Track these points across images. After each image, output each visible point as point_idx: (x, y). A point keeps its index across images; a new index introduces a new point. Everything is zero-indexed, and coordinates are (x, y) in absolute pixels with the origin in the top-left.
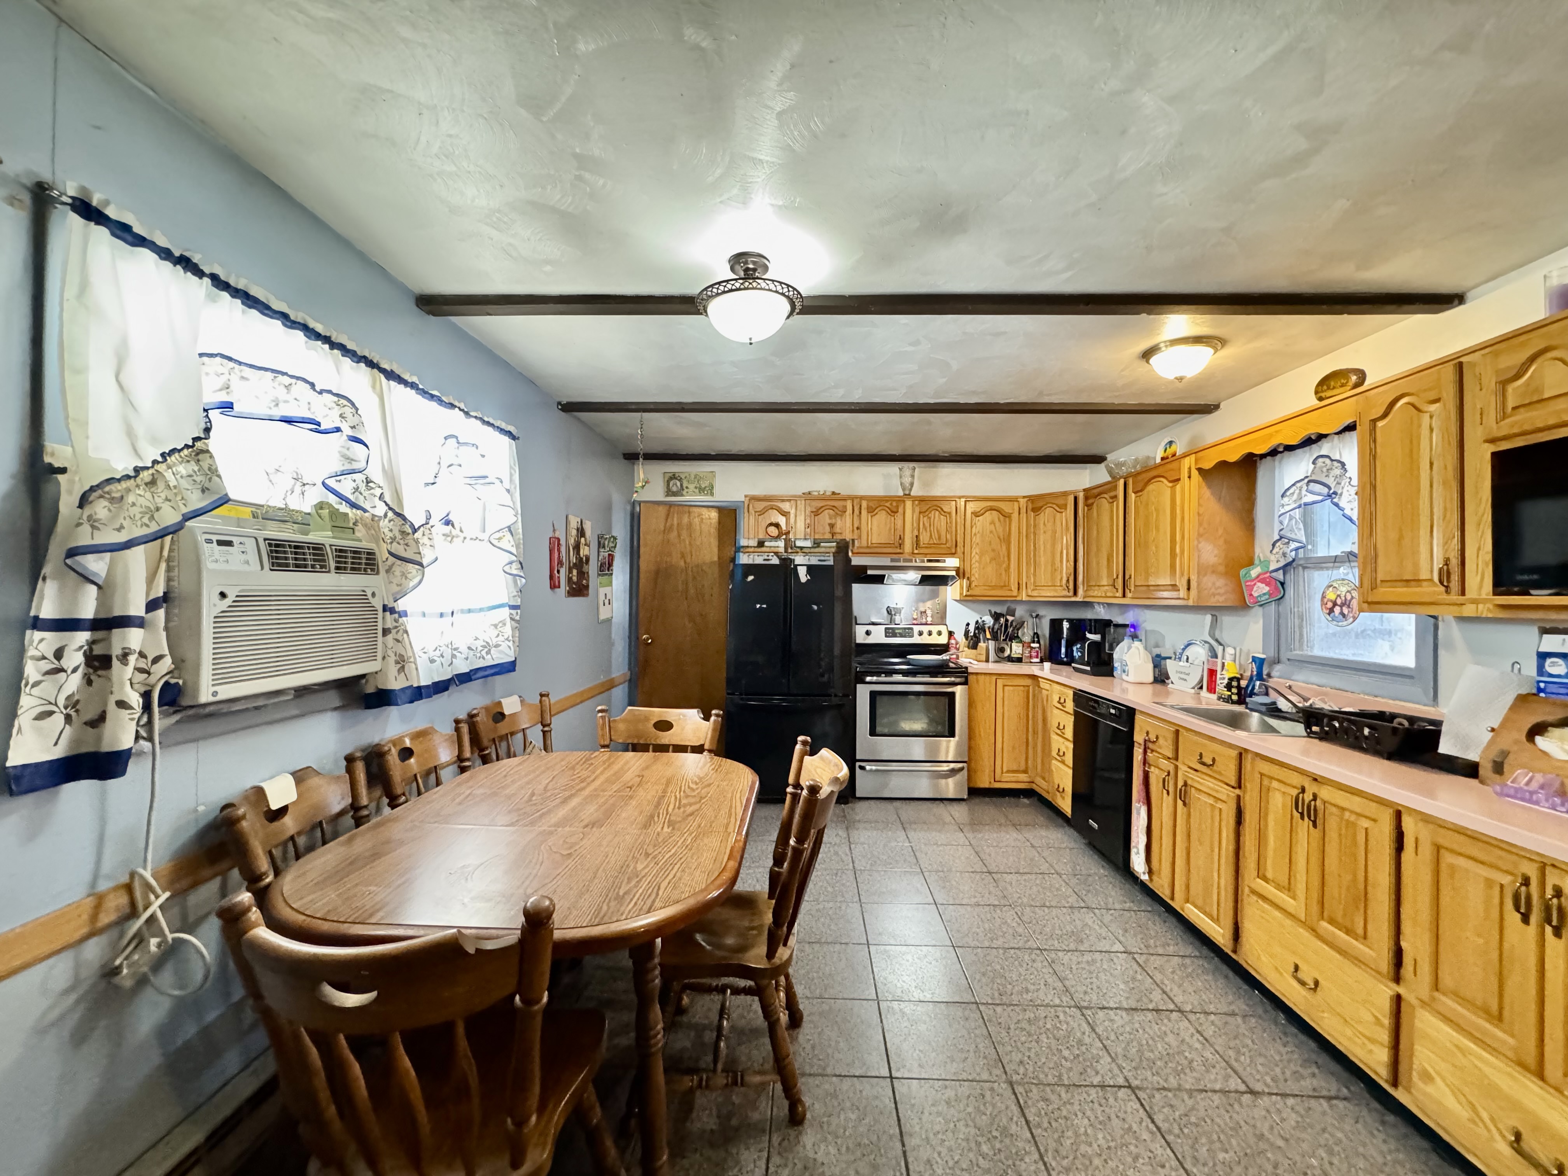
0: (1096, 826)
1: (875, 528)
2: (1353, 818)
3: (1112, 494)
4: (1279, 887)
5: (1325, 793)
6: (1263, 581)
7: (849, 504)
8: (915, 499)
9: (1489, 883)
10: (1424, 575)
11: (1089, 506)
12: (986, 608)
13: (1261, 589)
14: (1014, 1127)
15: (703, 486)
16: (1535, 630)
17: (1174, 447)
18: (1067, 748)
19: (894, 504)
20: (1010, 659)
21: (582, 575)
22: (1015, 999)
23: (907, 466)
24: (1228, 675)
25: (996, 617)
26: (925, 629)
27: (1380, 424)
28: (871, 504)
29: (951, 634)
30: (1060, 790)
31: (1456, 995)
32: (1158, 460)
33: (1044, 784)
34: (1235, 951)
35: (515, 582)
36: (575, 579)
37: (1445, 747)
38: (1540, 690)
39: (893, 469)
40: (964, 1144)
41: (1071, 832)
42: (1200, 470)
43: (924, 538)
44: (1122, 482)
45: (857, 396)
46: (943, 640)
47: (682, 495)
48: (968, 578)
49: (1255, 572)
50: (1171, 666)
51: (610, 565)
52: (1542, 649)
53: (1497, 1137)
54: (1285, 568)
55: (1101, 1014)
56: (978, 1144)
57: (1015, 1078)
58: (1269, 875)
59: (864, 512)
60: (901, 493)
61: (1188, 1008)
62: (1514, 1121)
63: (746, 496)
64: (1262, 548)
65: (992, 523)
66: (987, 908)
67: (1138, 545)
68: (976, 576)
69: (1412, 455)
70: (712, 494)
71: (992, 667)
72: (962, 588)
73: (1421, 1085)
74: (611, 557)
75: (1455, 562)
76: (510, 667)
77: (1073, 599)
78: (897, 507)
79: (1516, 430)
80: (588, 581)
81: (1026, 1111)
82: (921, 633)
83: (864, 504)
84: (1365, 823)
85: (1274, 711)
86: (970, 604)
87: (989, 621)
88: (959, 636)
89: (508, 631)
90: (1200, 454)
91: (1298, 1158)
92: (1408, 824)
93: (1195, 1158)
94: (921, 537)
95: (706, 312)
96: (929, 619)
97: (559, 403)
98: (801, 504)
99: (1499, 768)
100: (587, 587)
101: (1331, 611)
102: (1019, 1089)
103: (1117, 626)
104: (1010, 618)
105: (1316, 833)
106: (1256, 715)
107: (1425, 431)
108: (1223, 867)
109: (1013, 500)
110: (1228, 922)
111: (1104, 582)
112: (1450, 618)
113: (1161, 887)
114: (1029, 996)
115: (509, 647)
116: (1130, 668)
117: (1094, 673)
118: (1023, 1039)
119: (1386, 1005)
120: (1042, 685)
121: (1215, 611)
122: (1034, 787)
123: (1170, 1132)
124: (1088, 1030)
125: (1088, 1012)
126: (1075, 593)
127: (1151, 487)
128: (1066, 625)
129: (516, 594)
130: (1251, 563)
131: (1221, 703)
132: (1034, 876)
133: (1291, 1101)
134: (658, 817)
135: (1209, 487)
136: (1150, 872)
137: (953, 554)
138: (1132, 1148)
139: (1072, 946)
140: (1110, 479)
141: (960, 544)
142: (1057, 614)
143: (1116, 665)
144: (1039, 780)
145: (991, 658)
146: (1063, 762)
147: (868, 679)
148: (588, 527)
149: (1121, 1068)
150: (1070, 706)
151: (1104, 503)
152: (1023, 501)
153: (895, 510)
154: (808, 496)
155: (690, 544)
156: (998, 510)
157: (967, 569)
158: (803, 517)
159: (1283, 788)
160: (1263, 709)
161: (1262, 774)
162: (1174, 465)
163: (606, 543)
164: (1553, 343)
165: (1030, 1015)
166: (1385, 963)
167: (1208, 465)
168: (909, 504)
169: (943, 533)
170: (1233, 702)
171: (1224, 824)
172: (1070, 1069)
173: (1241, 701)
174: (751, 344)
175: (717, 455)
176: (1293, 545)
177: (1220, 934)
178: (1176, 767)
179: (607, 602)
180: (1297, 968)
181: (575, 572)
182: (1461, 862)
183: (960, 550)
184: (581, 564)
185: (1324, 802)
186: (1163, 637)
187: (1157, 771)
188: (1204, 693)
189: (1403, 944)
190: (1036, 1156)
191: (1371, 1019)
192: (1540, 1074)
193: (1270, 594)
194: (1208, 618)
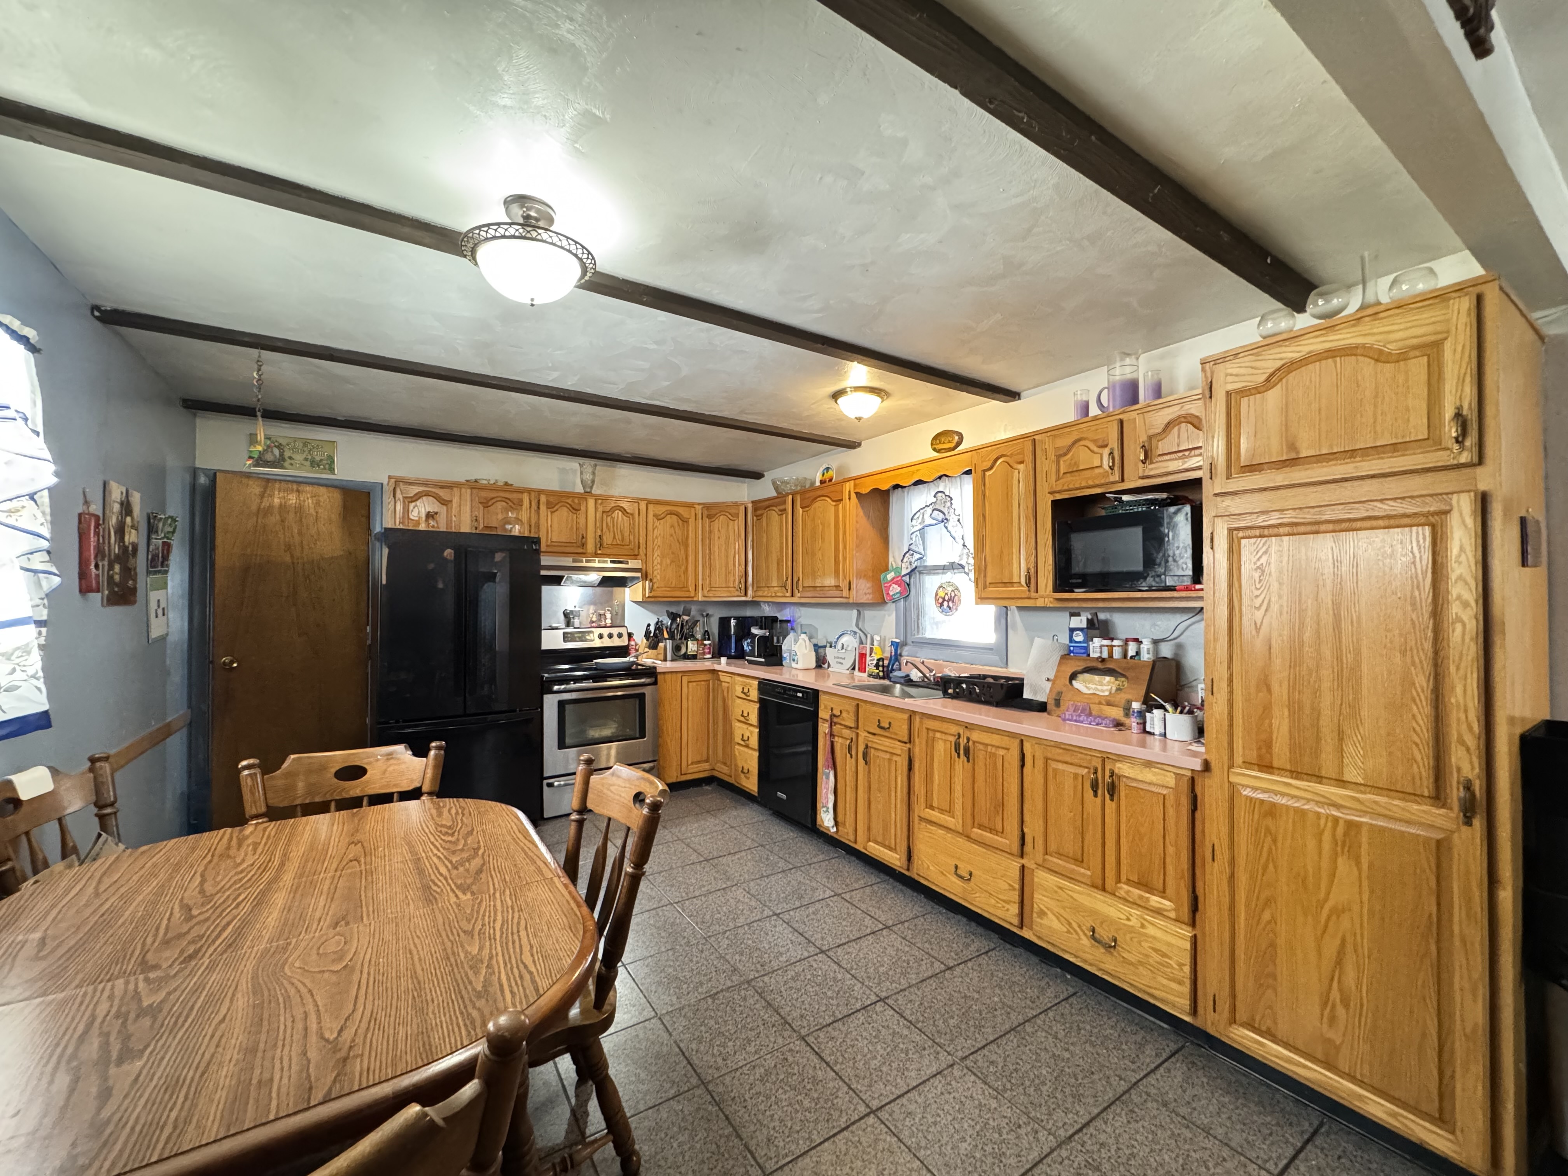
0: (784, 796)
1: (555, 526)
2: (993, 750)
3: (782, 507)
4: (942, 811)
5: (975, 736)
6: (896, 583)
7: (526, 498)
8: (597, 498)
9: (1076, 776)
10: (1016, 579)
11: (759, 517)
12: (664, 609)
13: (895, 589)
14: (819, 1073)
15: (318, 458)
16: (1068, 614)
17: (830, 472)
18: (751, 732)
19: (576, 501)
20: (686, 657)
21: (128, 572)
22: (775, 965)
23: (589, 463)
24: (876, 657)
25: (673, 616)
26: (605, 632)
27: (988, 474)
28: (551, 499)
29: (630, 635)
30: (746, 773)
31: (1060, 855)
32: (818, 484)
33: (725, 769)
34: (908, 870)
35: (39, 584)
36: (117, 578)
37: (1027, 695)
38: (1071, 652)
39: (572, 464)
40: (790, 1109)
41: (755, 807)
42: (857, 493)
43: (608, 539)
44: (790, 497)
45: (570, 384)
46: (624, 642)
47: (282, 467)
48: (651, 580)
49: (890, 576)
50: (830, 654)
51: (166, 558)
52: (1072, 626)
53: (1082, 937)
54: (910, 574)
55: (839, 950)
56: (800, 1103)
57: (804, 1032)
58: (935, 804)
59: (543, 508)
60: (579, 489)
61: (890, 923)
62: (1088, 923)
63: (390, 477)
64: (894, 558)
65: (672, 526)
66: (719, 893)
67: (805, 552)
68: (657, 575)
69: (1008, 495)
70: (332, 470)
71: (669, 665)
72: (644, 589)
73: (1039, 920)
74: (167, 547)
75: (1032, 571)
76: (42, 721)
77: (743, 599)
78: (580, 504)
79: (1065, 487)
80: (135, 580)
81: (823, 1055)
82: (601, 636)
83: (543, 499)
84: (1001, 752)
85: (908, 681)
86: (651, 607)
87: (667, 621)
88: (640, 639)
89: (35, 662)
90: (857, 481)
91: (988, 1001)
92: (1027, 746)
93: (938, 1032)
94: (604, 538)
95: (473, 251)
96: (609, 622)
97: (95, 307)
98: (467, 493)
99: (1058, 703)
100: (134, 590)
101: (942, 605)
102: (810, 1039)
103: (781, 621)
104: (686, 618)
105: (969, 766)
106: (898, 686)
107: (1015, 482)
108: (899, 806)
109: (690, 506)
110: (903, 848)
111: (775, 584)
112: (1014, 608)
113: (846, 835)
114: (783, 959)
115: (39, 689)
116: (800, 656)
117: (767, 664)
118: (795, 996)
119: (1016, 874)
120: (722, 678)
121: (860, 606)
122: (716, 774)
123: (918, 1021)
124: (836, 967)
125: (831, 954)
126: (746, 594)
127: (817, 504)
128: (733, 622)
129: (39, 602)
130: (886, 569)
131: (871, 679)
132: (743, 854)
133: (970, 964)
134: (436, 885)
135: (862, 507)
136: (836, 823)
137: (635, 556)
138: (901, 1046)
139: (798, 904)
140: (774, 494)
141: (643, 546)
142: (725, 613)
143: (784, 655)
144: (720, 767)
145: (669, 657)
146: (747, 746)
147: (556, 688)
148: (136, 499)
149: (870, 988)
150: (754, 694)
151: (774, 515)
152: (699, 508)
153: (576, 507)
154: (474, 485)
155: (300, 533)
156: (677, 515)
157: (650, 571)
158: (468, 508)
159: (944, 737)
160: (902, 681)
161: (928, 729)
162: (837, 487)
163: (161, 525)
164: (1085, 435)
165: (791, 973)
166: (1015, 848)
167: (865, 490)
168: (591, 502)
169: (626, 534)
170: (881, 678)
171: (899, 772)
172: (838, 1005)
173: (886, 676)
174: (532, 305)
175: (346, 421)
176: (917, 556)
177: (894, 859)
178: (857, 734)
179: (160, 612)
180: (956, 867)
181: (117, 568)
182: (1061, 766)
183: (642, 551)
184: (127, 554)
185: (974, 742)
186: (816, 629)
187: (840, 740)
188: (857, 673)
189: (1025, 830)
190: (846, 1089)
191: (1007, 887)
192: (1104, 889)
193: (901, 593)
194: (855, 612)
